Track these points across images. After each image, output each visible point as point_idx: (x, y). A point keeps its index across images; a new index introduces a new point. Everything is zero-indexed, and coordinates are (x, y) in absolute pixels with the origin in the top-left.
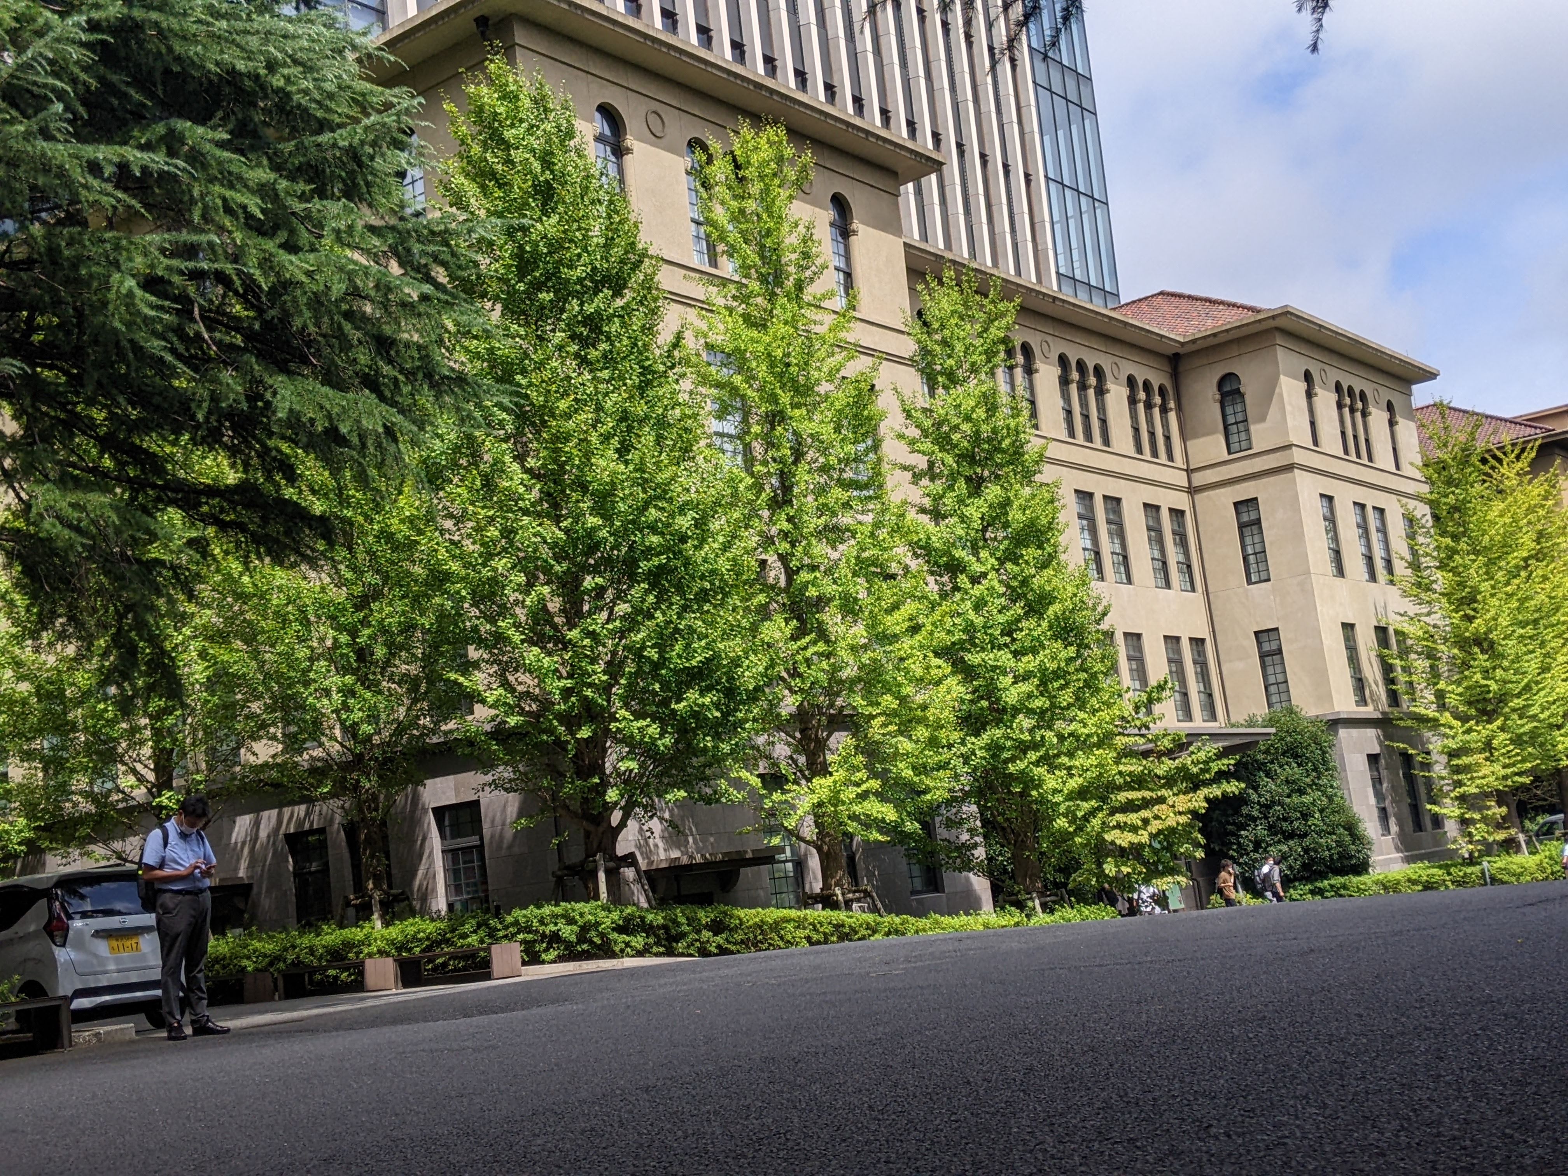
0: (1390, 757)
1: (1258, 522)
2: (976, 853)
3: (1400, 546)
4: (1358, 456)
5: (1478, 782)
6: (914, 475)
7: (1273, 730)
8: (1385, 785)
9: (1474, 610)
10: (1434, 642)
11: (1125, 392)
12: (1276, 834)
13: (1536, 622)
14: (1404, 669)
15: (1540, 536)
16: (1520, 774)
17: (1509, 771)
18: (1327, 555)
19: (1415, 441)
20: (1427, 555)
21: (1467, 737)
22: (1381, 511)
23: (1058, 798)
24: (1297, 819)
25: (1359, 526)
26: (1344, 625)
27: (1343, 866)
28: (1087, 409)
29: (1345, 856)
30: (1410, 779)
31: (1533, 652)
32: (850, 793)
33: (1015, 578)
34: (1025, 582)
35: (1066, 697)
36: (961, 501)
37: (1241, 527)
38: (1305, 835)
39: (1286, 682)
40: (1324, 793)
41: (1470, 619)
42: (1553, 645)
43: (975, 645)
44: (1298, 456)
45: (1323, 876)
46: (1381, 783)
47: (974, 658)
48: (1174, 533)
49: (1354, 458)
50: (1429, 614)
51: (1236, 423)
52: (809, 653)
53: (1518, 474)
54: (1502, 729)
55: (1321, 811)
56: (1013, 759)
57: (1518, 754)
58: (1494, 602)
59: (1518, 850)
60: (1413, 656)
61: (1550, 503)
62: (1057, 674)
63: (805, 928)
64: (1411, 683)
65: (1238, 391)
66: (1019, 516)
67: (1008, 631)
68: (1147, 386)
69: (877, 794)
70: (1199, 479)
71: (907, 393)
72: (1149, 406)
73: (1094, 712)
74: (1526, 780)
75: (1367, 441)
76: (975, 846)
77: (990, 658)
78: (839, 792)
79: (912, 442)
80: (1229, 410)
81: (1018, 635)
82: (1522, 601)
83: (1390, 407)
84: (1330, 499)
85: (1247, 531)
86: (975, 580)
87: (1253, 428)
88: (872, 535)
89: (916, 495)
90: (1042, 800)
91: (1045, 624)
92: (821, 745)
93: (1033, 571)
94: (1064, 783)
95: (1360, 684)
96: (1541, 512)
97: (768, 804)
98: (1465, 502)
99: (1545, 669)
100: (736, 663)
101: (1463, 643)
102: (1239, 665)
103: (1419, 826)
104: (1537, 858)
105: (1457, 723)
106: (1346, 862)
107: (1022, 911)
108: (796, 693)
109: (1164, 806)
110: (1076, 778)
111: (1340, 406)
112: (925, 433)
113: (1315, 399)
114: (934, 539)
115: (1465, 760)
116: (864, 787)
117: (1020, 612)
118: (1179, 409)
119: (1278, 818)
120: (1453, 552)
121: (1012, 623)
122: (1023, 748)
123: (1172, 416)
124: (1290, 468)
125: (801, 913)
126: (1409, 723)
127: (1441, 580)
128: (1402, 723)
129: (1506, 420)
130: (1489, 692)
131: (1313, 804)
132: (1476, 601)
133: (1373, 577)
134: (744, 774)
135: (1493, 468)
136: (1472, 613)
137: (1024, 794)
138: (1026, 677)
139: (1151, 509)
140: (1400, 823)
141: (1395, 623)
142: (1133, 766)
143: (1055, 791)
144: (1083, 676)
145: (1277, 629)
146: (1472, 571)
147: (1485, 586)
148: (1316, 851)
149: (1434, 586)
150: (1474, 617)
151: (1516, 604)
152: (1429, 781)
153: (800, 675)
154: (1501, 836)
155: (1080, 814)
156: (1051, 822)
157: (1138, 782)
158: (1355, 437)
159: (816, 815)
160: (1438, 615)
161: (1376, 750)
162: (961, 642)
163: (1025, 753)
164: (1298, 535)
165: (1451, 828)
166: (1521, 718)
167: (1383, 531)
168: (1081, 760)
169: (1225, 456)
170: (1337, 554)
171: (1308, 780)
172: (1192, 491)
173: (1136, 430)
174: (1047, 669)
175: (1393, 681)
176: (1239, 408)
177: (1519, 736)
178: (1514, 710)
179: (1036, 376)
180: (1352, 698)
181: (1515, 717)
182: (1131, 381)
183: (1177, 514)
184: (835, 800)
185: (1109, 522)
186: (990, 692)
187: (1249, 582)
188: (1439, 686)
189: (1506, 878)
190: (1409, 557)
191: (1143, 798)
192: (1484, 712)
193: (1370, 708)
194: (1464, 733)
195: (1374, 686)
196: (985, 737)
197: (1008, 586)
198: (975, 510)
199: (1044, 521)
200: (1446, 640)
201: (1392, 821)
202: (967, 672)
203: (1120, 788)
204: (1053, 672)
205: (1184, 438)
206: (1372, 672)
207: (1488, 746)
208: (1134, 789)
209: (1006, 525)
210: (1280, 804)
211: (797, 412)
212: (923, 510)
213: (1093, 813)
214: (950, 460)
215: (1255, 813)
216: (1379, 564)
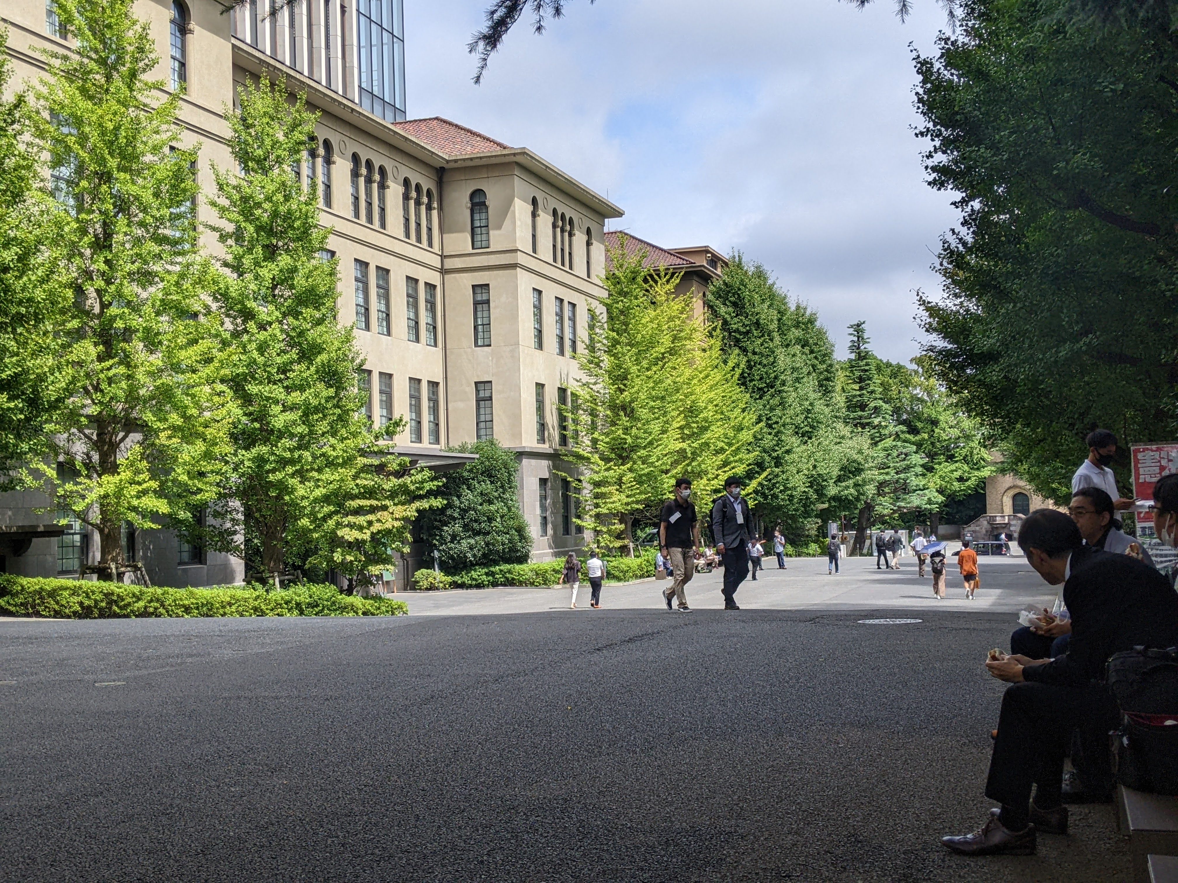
0: (555, 481)
1: (488, 302)
2: (236, 538)
3: (583, 333)
4: (563, 264)
5: (609, 505)
6: (221, 236)
7: (477, 456)
8: (548, 501)
9: (625, 385)
10: (596, 404)
11: (401, 190)
12: (468, 531)
13: (663, 398)
14: (573, 420)
15: (675, 338)
16: (637, 502)
17: (630, 500)
18: (532, 333)
19: (603, 258)
20: (600, 342)
21: (607, 474)
22: (574, 306)
23: (305, 503)
24: (484, 521)
25: (557, 315)
26: (537, 384)
27: (511, 557)
28: (371, 198)
29: (513, 549)
30: (566, 498)
31: (658, 419)
32: (134, 490)
33: (293, 329)
34: (301, 334)
35: (323, 427)
36: (257, 264)
37: (476, 304)
38: (488, 533)
39: (492, 421)
40: (506, 504)
41: (622, 391)
42: (672, 414)
43: (255, 379)
44: (521, 259)
45: (496, 563)
46: (546, 500)
47: (253, 388)
48: (427, 301)
49: (560, 266)
50: (595, 384)
51: (480, 227)
52: (111, 373)
53: (666, 293)
54: (631, 470)
55: (502, 517)
56: (274, 471)
57: (638, 489)
58: (637, 381)
59: (628, 554)
60: (581, 412)
61: (684, 316)
62: (317, 409)
63: (79, 595)
64: (576, 431)
65: (484, 204)
66: (303, 282)
67: (284, 370)
68: (418, 187)
69: (155, 491)
70: (450, 264)
71: (222, 171)
72: (418, 203)
73: (343, 439)
74: (641, 507)
75: (570, 254)
76: (235, 533)
77: (266, 390)
78: (122, 489)
79: (223, 210)
80: (477, 217)
81: (291, 375)
82: (656, 383)
83: (589, 232)
84: (540, 292)
85: (479, 307)
86: (262, 327)
87: (491, 233)
88: (177, 284)
89: (222, 251)
90: (293, 504)
91: (313, 369)
92: (114, 447)
93: (309, 326)
94: (312, 491)
95: (542, 426)
96: (678, 322)
97: (61, 492)
98: (629, 308)
99: (664, 432)
100: (41, 378)
101: (613, 407)
102: (461, 405)
103: (567, 531)
104: (639, 560)
105: (602, 463)
106: (513, 554)
107: (264, 586)
108: (96, 404)
109: (385, 513)
110: (321, 489)
111: (554, 226)
112: (234, 204)
113: (538, 218)
114: (231, 289)
115: (603, 490)
116: (145, 486)
117: (295, 357)
118: (441, 209)
119: (471, 520)
120: (616, 343)
121: (287, 364)
122: (283, 463)
123: (435, 213)
124: (514, 266)
125: (77, 583)
126: (571, 459)
127: (607, 361)
128: (566, 458)
129: (665, 251)
130: (626, 443)
131: (497, 512)
132: (626, 379)
133: (562, 352)
134: (42, 467)
135: (651, 286)
136: (622, 387)
137: (279, 497)
138: (293, 408)
139: (412, 281)
140: (555, 529)
141: (573, 387)
142: (367, 481)
143: (303, 498)
144: (338, 411)
145: (490, 382)
146: (627, 357)
147: (634, 369)
148: (494, 545)
149: (601, 364)
150: (624, 390)
151: (652, 385)
152: (578, 502)
153: (102, 391)
154: (618, 544)
155: (320, 516)
156: (296, 520)
157: (370, 493)
158: (562, 250)
159: (102, 505)
160: (601, 385)
161: (546, 475)
162: (245, 375)
163: (284, 468)
164: (514, 316)
165: (588, 535)
166: (643, 463)
167: (573, 319)
168: (327, 475)
169: (470, 250)
170: (539, 333)
171: (496, 494)
172: (444, 271)
173: (407, 220)
174: (310, 404)
175: (564, 428)
176: (483, 216)
177: (640, 476)
178: (640, 457)
179: (333, 167)
180: (535, 437)
181: (640, 463)
182: (406, 182)
183: (431, 287)
184: (119, 494)
185: (378, 286)
186: (262, 417)
187: (476, 345)
188: (594, 436)
189: (617, 574)
190: (587, 342)
191: (371, 506)
192: (620, 457)
193: (547, 446)
194: (606, 470)
195: (551, 429)
196: (254, 451)
197: (288, 335)
198: (269, 271)
199: (323, 289)
200: (604, 403)
201: (550, 527)
202: (247, 399)
203: (354, 497)
204: (315, 407)
205: (442, 231)
206: (552, 419)
207: (620, 482)
208: (366, 498)
209: (292, 287)
210: (474, 509)
211: (122, 175)
212: (226, 264)
213: (330, 515)
214: (251, 229)
215: (456, 515)
216: (567, 343)
